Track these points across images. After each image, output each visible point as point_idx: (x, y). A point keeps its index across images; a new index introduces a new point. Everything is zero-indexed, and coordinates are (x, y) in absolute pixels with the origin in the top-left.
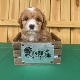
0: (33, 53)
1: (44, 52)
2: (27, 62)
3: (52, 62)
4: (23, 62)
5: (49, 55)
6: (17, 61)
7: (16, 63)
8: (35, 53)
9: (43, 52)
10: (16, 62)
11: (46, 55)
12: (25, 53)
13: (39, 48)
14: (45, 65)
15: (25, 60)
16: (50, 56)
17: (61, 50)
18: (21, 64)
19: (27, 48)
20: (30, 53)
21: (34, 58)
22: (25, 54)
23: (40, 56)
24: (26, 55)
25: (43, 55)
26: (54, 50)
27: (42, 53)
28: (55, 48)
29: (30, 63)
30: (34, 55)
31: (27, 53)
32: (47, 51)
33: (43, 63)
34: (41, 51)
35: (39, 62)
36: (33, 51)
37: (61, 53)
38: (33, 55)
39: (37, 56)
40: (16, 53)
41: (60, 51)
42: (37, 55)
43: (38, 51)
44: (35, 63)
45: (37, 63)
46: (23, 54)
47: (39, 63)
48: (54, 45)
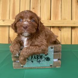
0: (32, 57)
1: (43, 56)
3: (51, 66)
5: (48, 59)
6: (15, 65)
7: (15, 67)
14: (45, 68)
16: (50, 60)
17: (61, 54)
18: (20, 68)
21: (33, 62)
23: (39, 60)
26: (54, 54)
27: (41, 57)
28: (54, 52)
29: (29, 66)
30: (33, 59)
33: (42, 67)
34: (40, 55)
37: (61, 56)
38: (32, 59)
39: (36, 60)
40: (14, 57)
43: (37, 55)
44: (34, 66)
45: (36, 66)
47: (39, 67)
48: (53, 49)
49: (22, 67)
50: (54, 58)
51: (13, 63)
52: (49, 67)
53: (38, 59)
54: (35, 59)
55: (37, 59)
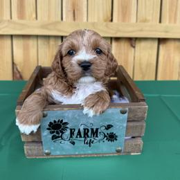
0: (72, 133)
2: (58, 153)
4: (47, 151)
5: (112, 137)
6: (30, 150)
7: (29, 156)
8: (76, 132)
9: (97, 129)
10: (29, 152)
11: (105, 136)
12: (52, 133)
13: (87, 122)
14: (103, 157)
15: (52, 148)
16: (116, 140)
17: (145, 125)
18: (41, 157)
19: (55, 121)
20: (63, 133)
21: (73, 143)
22: (51, 136)
23: (88, 139)
25: (97, 136)
26: (127, 126)
27: (95, 133)
28: (128, 121)
29: (64, 153)
30: (74, 137)
31: (55, 134)
32: (109, 127)
33: (97, 154)
34: (92, 129)
36: (71, 130)
37: (144, 130)
38: (71, 137)
41: (142, 126)
43: (85, 129)
44: (77, 153)
45: (82, 153)
46: (46, 136)
47: (88, 154)
48: (126, 115)
49: (48, 154)
50: (128, 135)
51: (25, 147)
52: (113, 153)
53: (88, 137)
54: (81, 137)
55: (84, 137)
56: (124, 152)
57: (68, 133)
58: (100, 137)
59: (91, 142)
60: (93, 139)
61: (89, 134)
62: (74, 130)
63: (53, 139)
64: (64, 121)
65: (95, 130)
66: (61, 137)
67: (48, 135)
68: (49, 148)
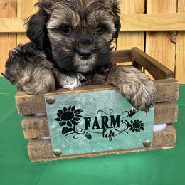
0: (87, 124)
1: (121, 118)
2: (71, 152)
4: (56, 150)
6: (35, 150)
7: (34, 158)
8: (92, 122)
9: (118, 116)
10: (35, 153)
11: (129, 125)
12: (62, 124)
13: (106, 108)
15: (64, 146)
16: (143, 129)
17: (177, 107)
18: (50, 160)
19: (65, 109)
20: (75, 124)
21: (89, 137)
22: (60, 129)
23: (108, 130)
24: (65, 131)
25: (118, 126)
27: (116, 121)
29: (79, 152)
30: (90, 128)
31: (66, 125)
33: (119, 150)
34: (112, 117)
35: (106, 149)
36: (86, 119)
37: (176, 114)
38: (86, 129)
39: (101, 131)
40: (30, 128)
42: (98, 128)
43: (103, 117)
44: (94, 151)
45: (101, 150)
46: (54, 129)
47: (109, 152)
49: (58, 155)
50: (156, 122)
51: (28, 146)
52: (140, 148)
55: (103, 128)
56: (154, 146)
57: (82, 123)
58: (123, 126)
59: (112, 134)
60: (113, 130)
61: (109, 123)
62: (90, 118)
63: (63, 133)
64: (76, 108)
65: (115, 118)
66: (74, 129)
67: (57, 127)
68: (59, 146)
